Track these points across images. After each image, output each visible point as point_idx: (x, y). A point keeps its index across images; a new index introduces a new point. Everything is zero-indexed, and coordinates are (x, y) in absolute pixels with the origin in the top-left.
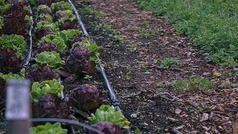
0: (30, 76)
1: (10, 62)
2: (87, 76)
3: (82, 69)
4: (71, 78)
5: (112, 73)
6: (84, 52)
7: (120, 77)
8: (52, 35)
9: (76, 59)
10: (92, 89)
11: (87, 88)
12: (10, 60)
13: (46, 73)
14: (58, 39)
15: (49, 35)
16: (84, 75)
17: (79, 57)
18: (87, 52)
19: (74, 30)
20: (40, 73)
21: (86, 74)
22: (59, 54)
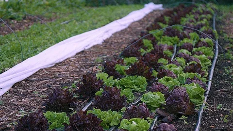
0: (127, 114)
1: (113, 100)
2: (183, 116)
3: (179, 110)
4: (169, 117)
5: (211, 115)
6: (182, 94)
7: (217, 119)
8: (168, 77)
9: (174, 100)
10: (170, 128)
11: (166, 127)
12: (113, 98)
13: (141, 111)
14: (174, 81)
15: (166, 77)
16: (180, 115)
17: (177, 98)
18: (185, 93)
19: (192, 73)
20: (136, 111)
21: (182, 115)
22: (163, 95)
